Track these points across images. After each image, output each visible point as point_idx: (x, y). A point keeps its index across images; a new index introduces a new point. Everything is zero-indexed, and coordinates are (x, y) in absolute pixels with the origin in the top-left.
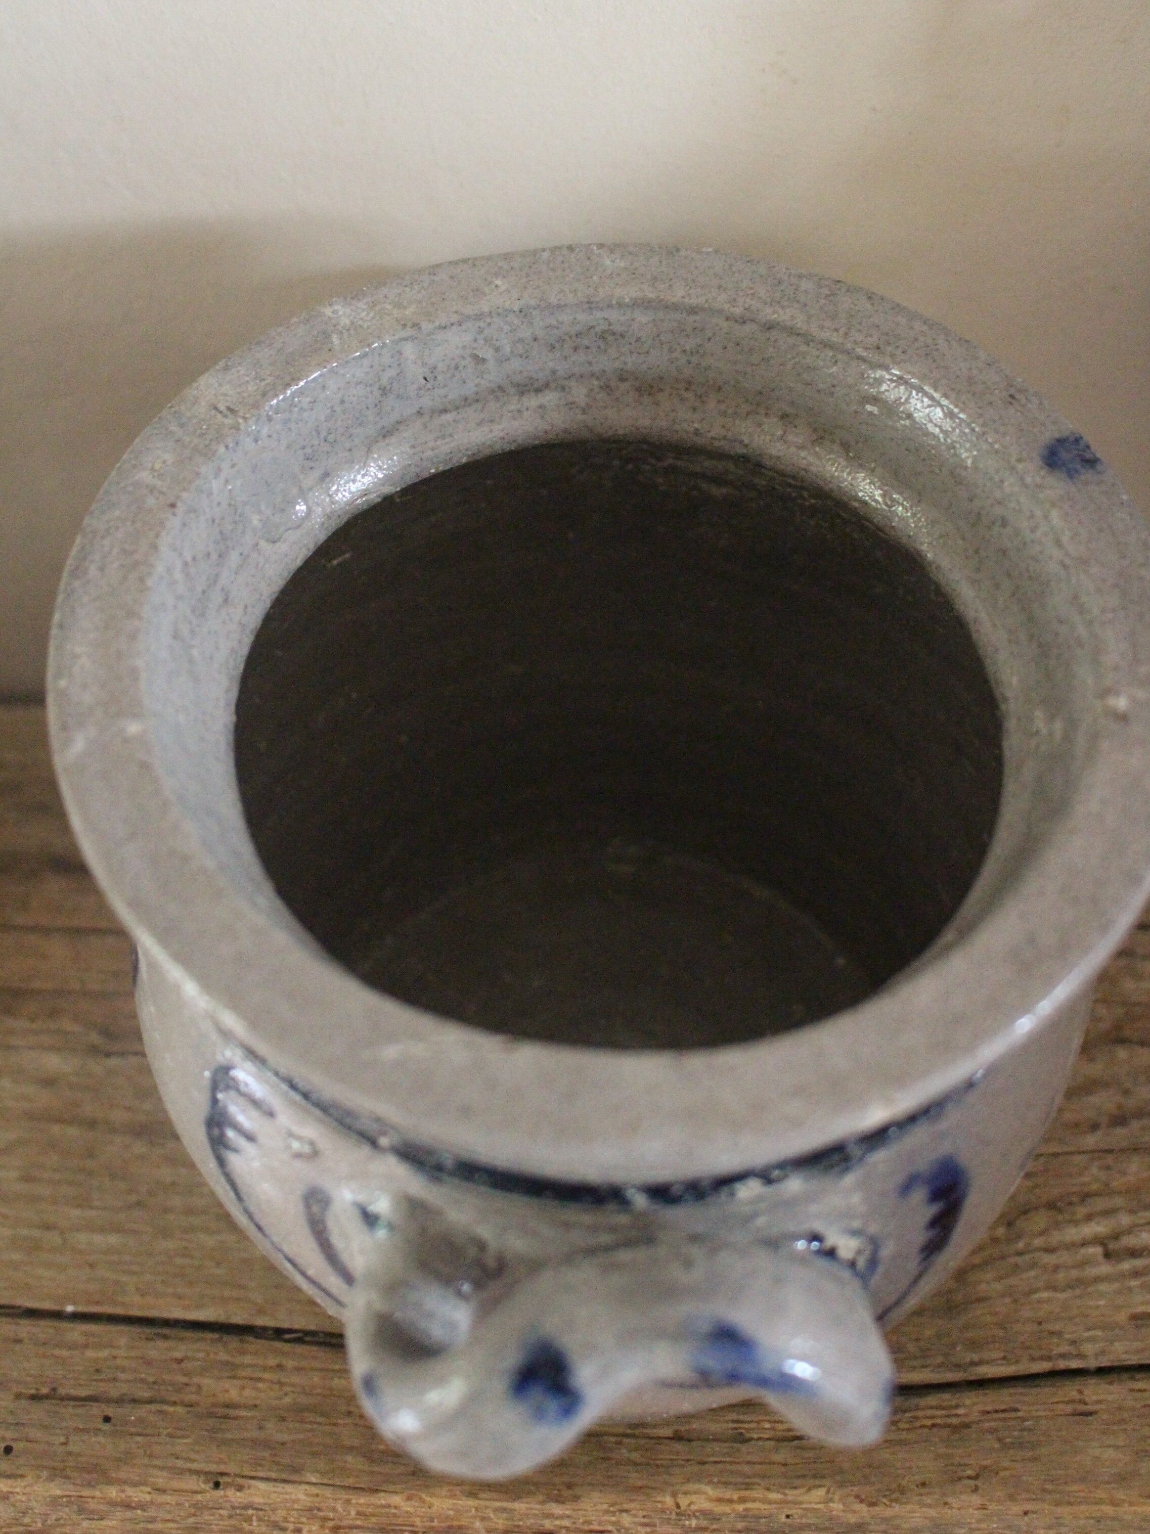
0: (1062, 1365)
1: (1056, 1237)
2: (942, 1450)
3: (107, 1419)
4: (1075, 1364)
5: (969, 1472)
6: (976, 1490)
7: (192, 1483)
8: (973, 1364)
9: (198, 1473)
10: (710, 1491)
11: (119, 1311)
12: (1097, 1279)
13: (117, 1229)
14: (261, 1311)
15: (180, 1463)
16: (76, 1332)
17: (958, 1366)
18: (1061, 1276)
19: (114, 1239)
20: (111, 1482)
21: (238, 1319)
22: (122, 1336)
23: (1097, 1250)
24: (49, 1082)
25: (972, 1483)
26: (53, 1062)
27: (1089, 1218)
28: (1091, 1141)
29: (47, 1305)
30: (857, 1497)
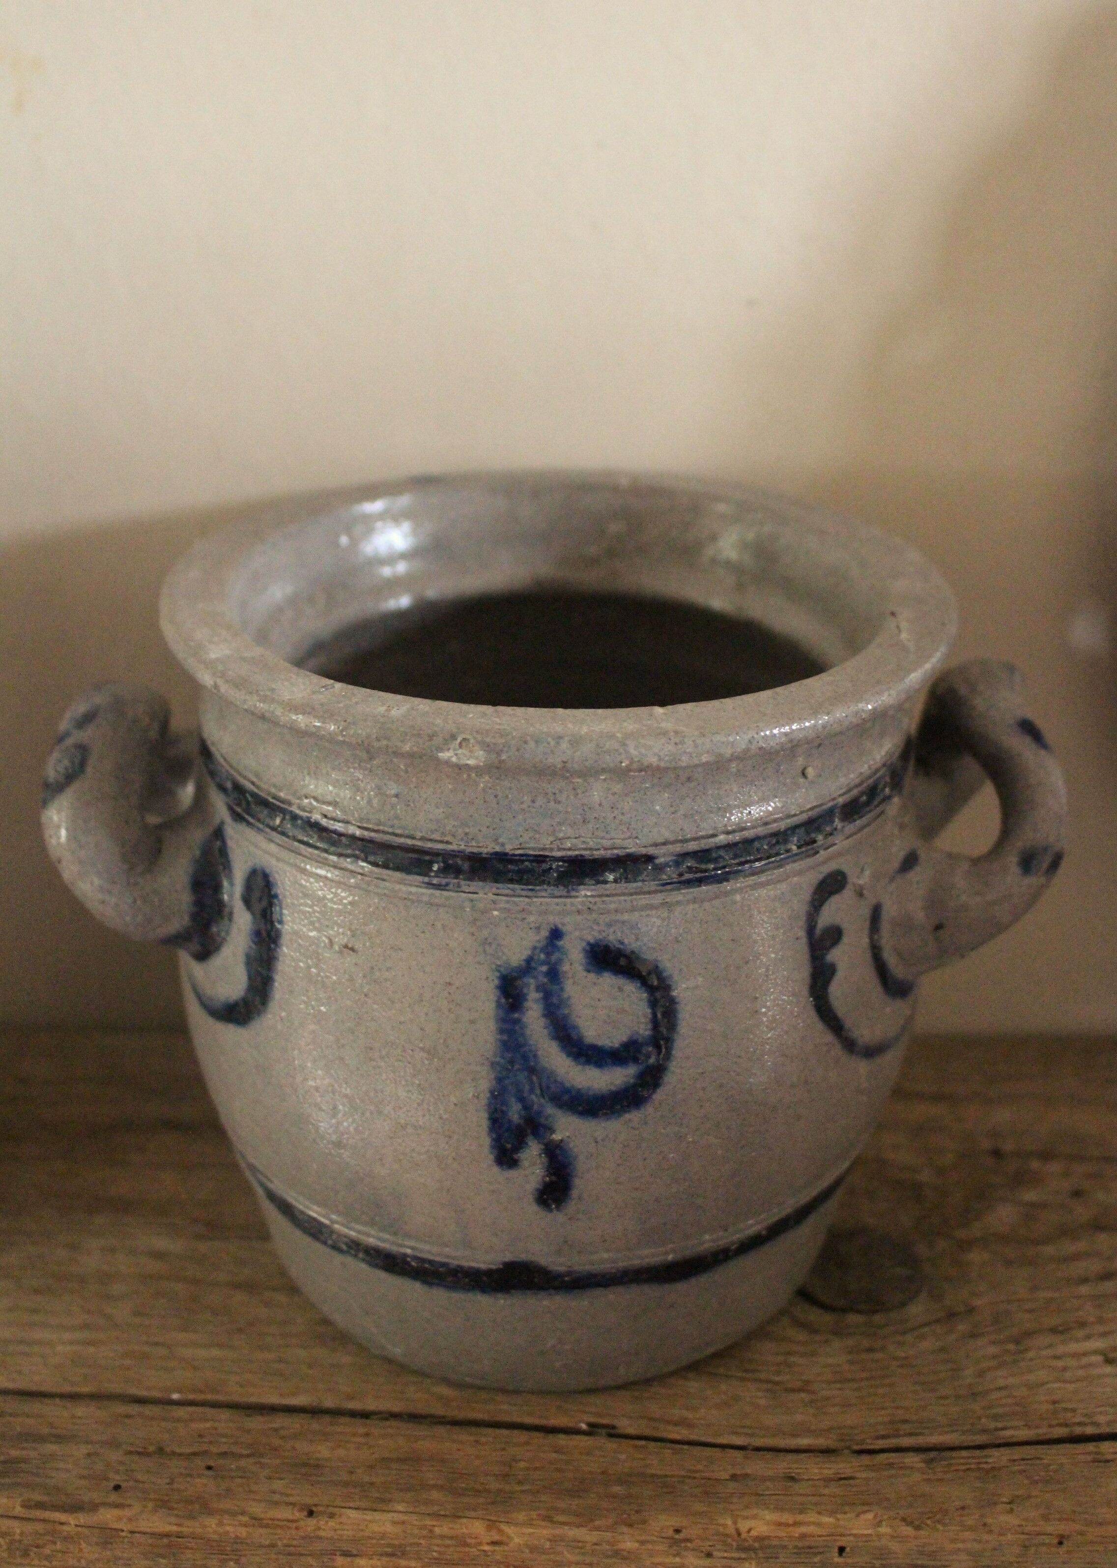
0: (1078, 1430)
1: (1060, 1349)
2: (978, 1484)
3: (209, 1468)
4: (1089, 1430)
5: (1004, 1500)
6: (1011, 1511)
7: (286, 1513)
8: (997, 1429)
9: (293, 1504)
10: (769, 1516)
11: (220, 1398)
12: (1100, 1376)
13: (220, 1346)
14: (350, 1398)
15: (277, 1497)
16: (181, 1412)
17: (984, 1431)
18: (1068, 1375)
19: (216, 1352)
20: (211, 1513)
21: (329, 1402)
22: (224, 1415)
23: (1099, 1358)
24: (159, 1255)
25: (1008, 1506)
26: (162, 1243)
27: (1088, 1337)
28: (1084, 1290)
29: (156, 1394)
30: (904, 1520)
